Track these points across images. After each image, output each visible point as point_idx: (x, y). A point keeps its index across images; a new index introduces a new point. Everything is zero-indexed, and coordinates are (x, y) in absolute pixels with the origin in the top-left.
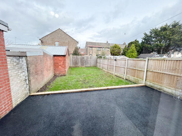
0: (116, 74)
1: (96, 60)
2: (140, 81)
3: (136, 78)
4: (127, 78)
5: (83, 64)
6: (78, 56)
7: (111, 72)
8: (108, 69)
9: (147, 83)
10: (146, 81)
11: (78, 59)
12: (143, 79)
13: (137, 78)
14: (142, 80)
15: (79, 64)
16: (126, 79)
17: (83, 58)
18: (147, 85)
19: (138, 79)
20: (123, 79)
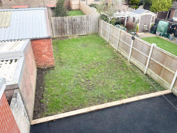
0: (132, 60)
1: (97, 21)
2: (167, 84)
3: (161, 78)
4: (148, 73)
5: (75, 32)
6: (64, 17)
7: (125, 55)
8: (120, 46)
9: (174, 90)
10: (173, 87)
11: (66, 23)
12: (170, 83)
13: (163, 79)
14: (168, 84)
15: (68, 32)
16: (146, 74)
17: (74, 20)
18: (174, 93)
19: (164, 81)
20: (143, 72)
